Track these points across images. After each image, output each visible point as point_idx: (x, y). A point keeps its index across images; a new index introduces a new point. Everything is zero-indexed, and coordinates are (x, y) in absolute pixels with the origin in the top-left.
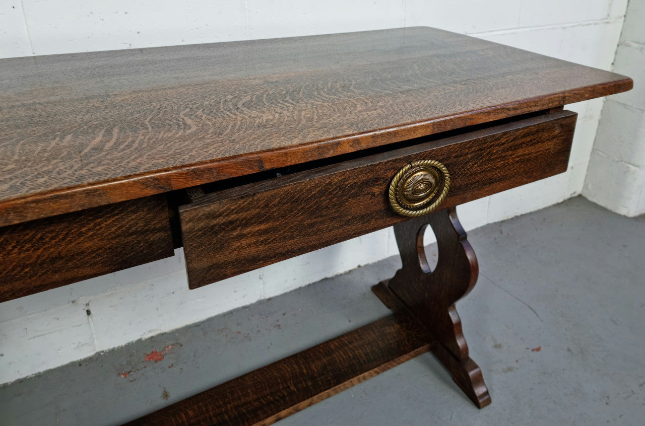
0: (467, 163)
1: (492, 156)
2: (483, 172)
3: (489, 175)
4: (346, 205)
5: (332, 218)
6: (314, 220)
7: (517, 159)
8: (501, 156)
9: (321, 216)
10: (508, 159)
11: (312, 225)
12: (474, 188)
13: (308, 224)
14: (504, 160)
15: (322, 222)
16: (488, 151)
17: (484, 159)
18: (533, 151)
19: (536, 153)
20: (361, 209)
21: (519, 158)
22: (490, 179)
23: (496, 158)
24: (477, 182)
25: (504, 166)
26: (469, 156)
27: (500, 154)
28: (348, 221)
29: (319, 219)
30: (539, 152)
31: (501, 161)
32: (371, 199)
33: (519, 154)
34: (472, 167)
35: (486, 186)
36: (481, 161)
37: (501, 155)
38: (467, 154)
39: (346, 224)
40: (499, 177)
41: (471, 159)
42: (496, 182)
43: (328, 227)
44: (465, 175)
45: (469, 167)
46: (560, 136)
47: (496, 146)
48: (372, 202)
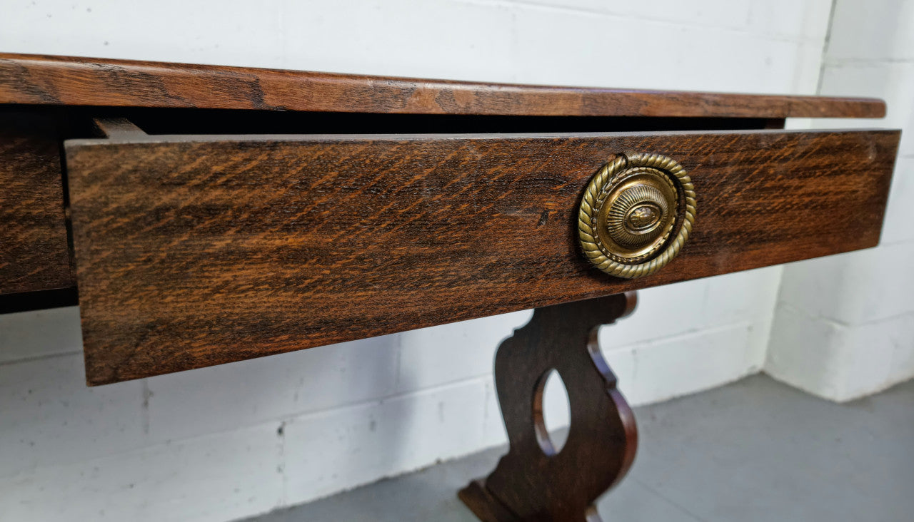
0: (723, 184)
1: (766, 180)
2: (749, 212)
3: (759, 221)
4: (487, 228)
5: (454, 252)
6: (415, 250)
7: (807, 200)
8: (781, 187)
9: (432, 243)
10: (792, 195)
11: (409, 262)
12: (733, 244)
13: (402, 258)
14: (785, 196)
15: (432, 259)
16: (761, 167)
17: (753, 185)
18: (832, 188)
19: (837, 194)
20: (517, 245)
21: (810, 199)
22: (761, 232)
23: (773, 188)
24: (739, 232)
25: (784, 209)
26: (729, 170)
27: (779, 180)
28: (490, 267)
29: (428, 250)
30: (841, 192)
31: (781, 195)
32: (539, 224)
33: (809, 190)
34: (731, 196)
35: (751, 246)
36: (748, 187)
37: (781, 182)
38: (725, 164)
39: (484, 277)
40: (775, 231)
41: (731, 177)
42: (770, 241)
43: (444, 275)
44: (719, 212)
45: (726, 195)
46: (874, 170)
47: (775, 159)
48: (541, 233)
